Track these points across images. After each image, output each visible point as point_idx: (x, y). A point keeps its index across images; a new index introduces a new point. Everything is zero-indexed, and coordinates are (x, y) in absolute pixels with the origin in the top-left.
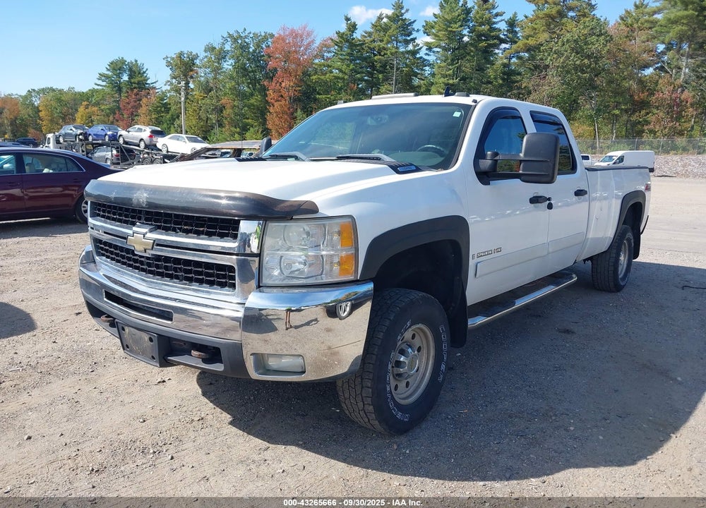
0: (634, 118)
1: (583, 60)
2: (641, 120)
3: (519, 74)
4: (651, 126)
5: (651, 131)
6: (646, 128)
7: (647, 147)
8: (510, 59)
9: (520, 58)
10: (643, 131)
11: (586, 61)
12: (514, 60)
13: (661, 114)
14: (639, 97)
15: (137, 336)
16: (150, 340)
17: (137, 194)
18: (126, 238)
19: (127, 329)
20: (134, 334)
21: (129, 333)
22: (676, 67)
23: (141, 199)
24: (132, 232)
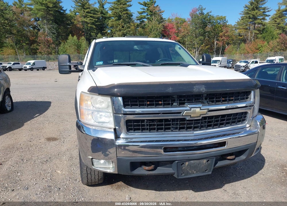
0: (32, 47)
1: (4, 21)
2: (35, 48)
4: (40, 51)
5: (40, 53)
6: (38, 51)
7: (40, 59)
10: (37, 52)
11: (6, 21)
13: (42, 46)
14: (32, 39)
15: (196, 164)
16: (207, 161)
17: (196, 86)
18: (180, 113)
19: (187, 163)
20: (193, 164)
21: (188, 165)
22: (43, 28)
23: (201, 88)
24: (188, 108)
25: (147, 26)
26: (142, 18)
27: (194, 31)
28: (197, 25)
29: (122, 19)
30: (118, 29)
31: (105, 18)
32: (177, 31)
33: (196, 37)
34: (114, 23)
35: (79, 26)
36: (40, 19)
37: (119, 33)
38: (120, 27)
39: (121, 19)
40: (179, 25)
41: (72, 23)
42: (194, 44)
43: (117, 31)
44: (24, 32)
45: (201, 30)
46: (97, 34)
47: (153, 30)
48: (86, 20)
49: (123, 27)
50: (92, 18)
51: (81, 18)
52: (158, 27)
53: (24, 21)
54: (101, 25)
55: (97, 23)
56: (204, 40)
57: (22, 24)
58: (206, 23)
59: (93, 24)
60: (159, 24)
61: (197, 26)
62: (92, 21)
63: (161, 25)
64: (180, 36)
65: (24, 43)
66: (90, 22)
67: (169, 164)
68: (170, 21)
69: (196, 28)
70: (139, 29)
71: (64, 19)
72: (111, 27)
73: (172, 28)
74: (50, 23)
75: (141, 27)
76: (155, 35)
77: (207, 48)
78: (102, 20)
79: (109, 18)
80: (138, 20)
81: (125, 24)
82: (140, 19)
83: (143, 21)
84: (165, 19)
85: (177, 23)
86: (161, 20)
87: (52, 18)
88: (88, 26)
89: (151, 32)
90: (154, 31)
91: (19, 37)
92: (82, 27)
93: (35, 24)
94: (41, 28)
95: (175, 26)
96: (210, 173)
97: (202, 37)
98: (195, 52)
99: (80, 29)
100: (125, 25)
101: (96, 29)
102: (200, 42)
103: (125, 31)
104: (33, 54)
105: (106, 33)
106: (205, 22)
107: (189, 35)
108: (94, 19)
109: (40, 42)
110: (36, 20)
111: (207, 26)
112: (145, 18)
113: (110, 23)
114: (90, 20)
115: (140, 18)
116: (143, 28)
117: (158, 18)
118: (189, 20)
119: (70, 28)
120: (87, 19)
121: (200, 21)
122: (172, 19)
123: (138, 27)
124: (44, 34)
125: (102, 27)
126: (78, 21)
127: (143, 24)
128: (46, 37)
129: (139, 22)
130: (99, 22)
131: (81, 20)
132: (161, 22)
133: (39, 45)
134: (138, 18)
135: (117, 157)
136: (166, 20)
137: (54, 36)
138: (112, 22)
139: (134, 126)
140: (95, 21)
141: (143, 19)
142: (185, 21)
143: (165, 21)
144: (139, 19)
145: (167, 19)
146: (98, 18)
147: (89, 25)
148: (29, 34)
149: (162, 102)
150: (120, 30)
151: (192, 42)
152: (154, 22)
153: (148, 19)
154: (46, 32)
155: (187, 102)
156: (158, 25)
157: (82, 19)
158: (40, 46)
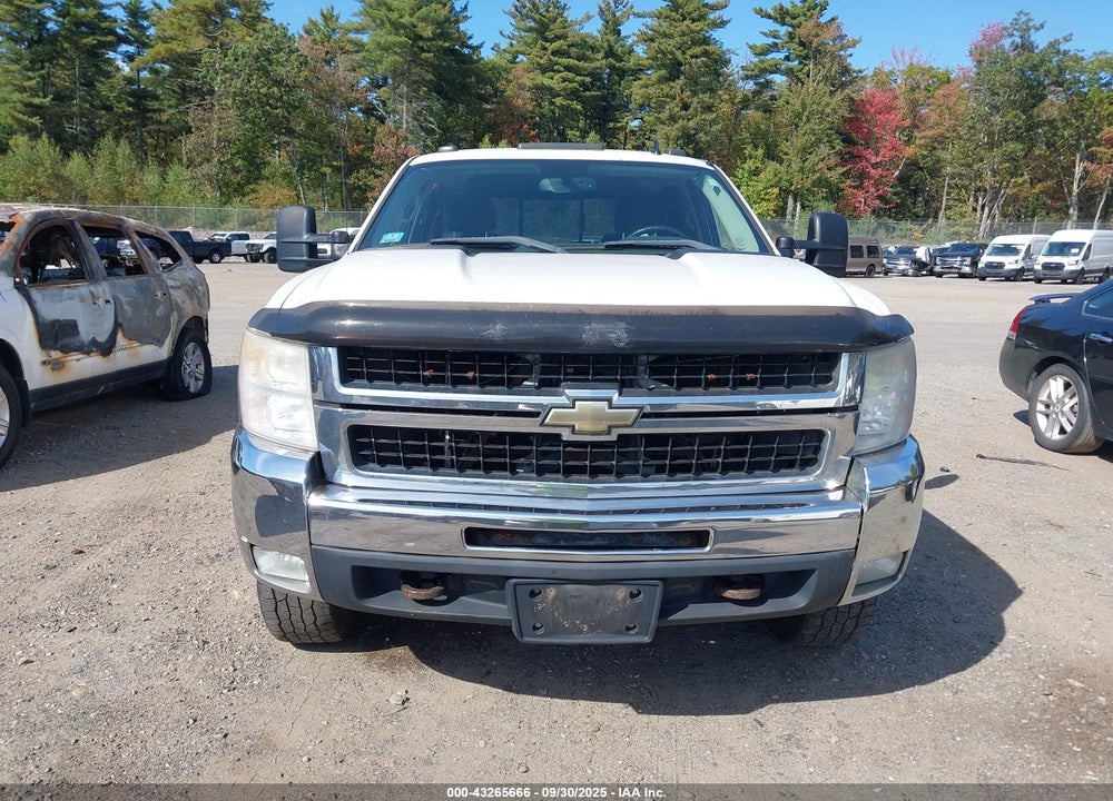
0: (351, 181)
1: (270, 88)
2: (361, 183)
3: (156, 98)
6: (369, 194)
8: (139, 71)
9: (155, 72)
10: (366, 200)
11: (275, 89)
12: (145, 74)
14: (354, 150)
15: (585, 598)
16: (633, 596)
17: (593, 325)
18: (536, 414)
19: (551, 592)
20: (576, 597)
21: (555, 598)
22: (394, 111)
23: (610, 333)
24: (562, 400)
25: (781, 102)
26: (764, 71)
27: (985, 119)
28: (998, 94)
29: (683, 77)
30: (664, 115)
31: (622, 73)
32: (908, 122)
33: (991, 146)
34: (651, 91)
35: (520, 102)
36: (390, 81)
37: (667, 129)
38: (673, 107)
39: (679, 78)
40: (918, 95)
41: (497, 92)
42: (979, 175)
43: (663, 123)
44: (332, 128)
45: (1015, 117)
46: (584, 134)
47: (804, 119)
48: (547, 82)
49: (685, 107)
50: (571, 75)
51: (532, 75)
52: (828, 105)
53: (333, 90)
54: (603, 98)
55: (588, 93)
56: (1026, 156)
57: (325, 99)
58: (1040, 84)
59: (574, 95)
60: (832, 93)
61: (998, 100)
62: (570, 85)
63: (839, 96)
64: (923, 141)
65: (326, 166)
66: (564, 89)
67: (493, 589)
68: (882, 79)
69: (995, 108)
70: (752, 114)
71: (468, 80)
72: (642, 107)
73: (890, 109)
74: (421, 93)
75: (757, 109)
76: (814, 138)
77: (1041, 192)
78: (609, 81)
79: (637, 72)
80: (747, 77)
81: (695, 93)
82: (756, 77)
83: (767, 85)
84: (861, 72)
85: (913, 90)
86: (843, 77)
87: (429, 77)
88: (553, 103)
89: (797, 126)
90: (808, 120)
91: (312, 145)
92: (530, 108)
93: (372, 96)
94: (387, 112)
95: (901, 103)
96: (647, 639)
97: (1014, 147)
98: (983, 207)
99: (523, 118)
100: (695, 100)
101: (586, 116)
102: (1007, 165)
103: (691, 124)
104: (353, 207)
105: (623, 128)
106: (1035, 83)
107: (960, 138)
108: (579, 78)
109: (379, 162)
110: (376, 85)
111: (1042, 98)
112: (776, 70)
113: (636, 90)
114: (564, 80)
115: (756, 72)
116: (767, 110)
117: (830, 70)
118: (964, 74)
119: (491, 111)
120: (552, 78)
121: (1014, 79)
122: (892, 72)
123: (746, 107)
124: (394, 134)
125: (605, 109)
126: (521, 87)
127: (767, 94)
128: (403, 146)
129: (750, 86)
130: (599, 89)
131: (529, 83)
132: (843, 85)
133: (378, 172)
134: (749, 73)
135: (311, 544)
136: (863, 78)
137: (429, 143)
138: (646, 86)
139: (381, 448)
140: (583, 84)
141: (771, 73)
142: (949, 78)
143: (860, 82)
144: (753, 73)
145: (869, 73)
146: (595, 75)
147: (558, 101)
148: (344, 134)
149: (477, 375)
150: (673, 119)
151: (970, 166)
152: (811, 85)
153: (789, 72)
154: (405, 126)
155: (566, 380)
156: (827, 99)
157: (534, 79)
158: (377, 177)
